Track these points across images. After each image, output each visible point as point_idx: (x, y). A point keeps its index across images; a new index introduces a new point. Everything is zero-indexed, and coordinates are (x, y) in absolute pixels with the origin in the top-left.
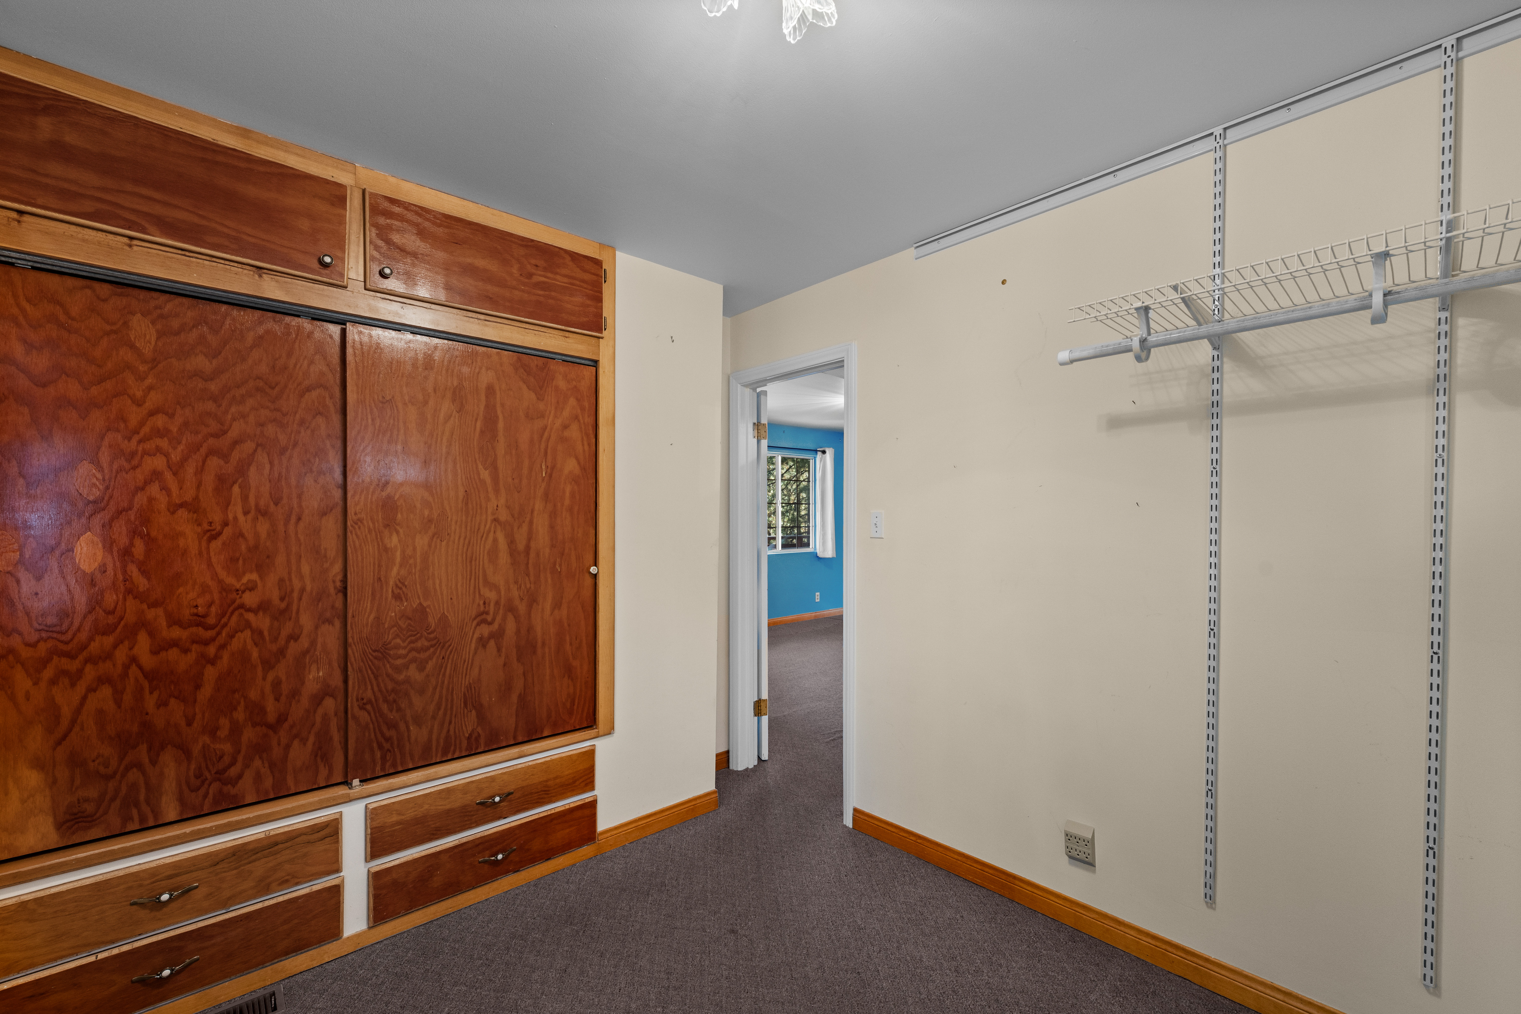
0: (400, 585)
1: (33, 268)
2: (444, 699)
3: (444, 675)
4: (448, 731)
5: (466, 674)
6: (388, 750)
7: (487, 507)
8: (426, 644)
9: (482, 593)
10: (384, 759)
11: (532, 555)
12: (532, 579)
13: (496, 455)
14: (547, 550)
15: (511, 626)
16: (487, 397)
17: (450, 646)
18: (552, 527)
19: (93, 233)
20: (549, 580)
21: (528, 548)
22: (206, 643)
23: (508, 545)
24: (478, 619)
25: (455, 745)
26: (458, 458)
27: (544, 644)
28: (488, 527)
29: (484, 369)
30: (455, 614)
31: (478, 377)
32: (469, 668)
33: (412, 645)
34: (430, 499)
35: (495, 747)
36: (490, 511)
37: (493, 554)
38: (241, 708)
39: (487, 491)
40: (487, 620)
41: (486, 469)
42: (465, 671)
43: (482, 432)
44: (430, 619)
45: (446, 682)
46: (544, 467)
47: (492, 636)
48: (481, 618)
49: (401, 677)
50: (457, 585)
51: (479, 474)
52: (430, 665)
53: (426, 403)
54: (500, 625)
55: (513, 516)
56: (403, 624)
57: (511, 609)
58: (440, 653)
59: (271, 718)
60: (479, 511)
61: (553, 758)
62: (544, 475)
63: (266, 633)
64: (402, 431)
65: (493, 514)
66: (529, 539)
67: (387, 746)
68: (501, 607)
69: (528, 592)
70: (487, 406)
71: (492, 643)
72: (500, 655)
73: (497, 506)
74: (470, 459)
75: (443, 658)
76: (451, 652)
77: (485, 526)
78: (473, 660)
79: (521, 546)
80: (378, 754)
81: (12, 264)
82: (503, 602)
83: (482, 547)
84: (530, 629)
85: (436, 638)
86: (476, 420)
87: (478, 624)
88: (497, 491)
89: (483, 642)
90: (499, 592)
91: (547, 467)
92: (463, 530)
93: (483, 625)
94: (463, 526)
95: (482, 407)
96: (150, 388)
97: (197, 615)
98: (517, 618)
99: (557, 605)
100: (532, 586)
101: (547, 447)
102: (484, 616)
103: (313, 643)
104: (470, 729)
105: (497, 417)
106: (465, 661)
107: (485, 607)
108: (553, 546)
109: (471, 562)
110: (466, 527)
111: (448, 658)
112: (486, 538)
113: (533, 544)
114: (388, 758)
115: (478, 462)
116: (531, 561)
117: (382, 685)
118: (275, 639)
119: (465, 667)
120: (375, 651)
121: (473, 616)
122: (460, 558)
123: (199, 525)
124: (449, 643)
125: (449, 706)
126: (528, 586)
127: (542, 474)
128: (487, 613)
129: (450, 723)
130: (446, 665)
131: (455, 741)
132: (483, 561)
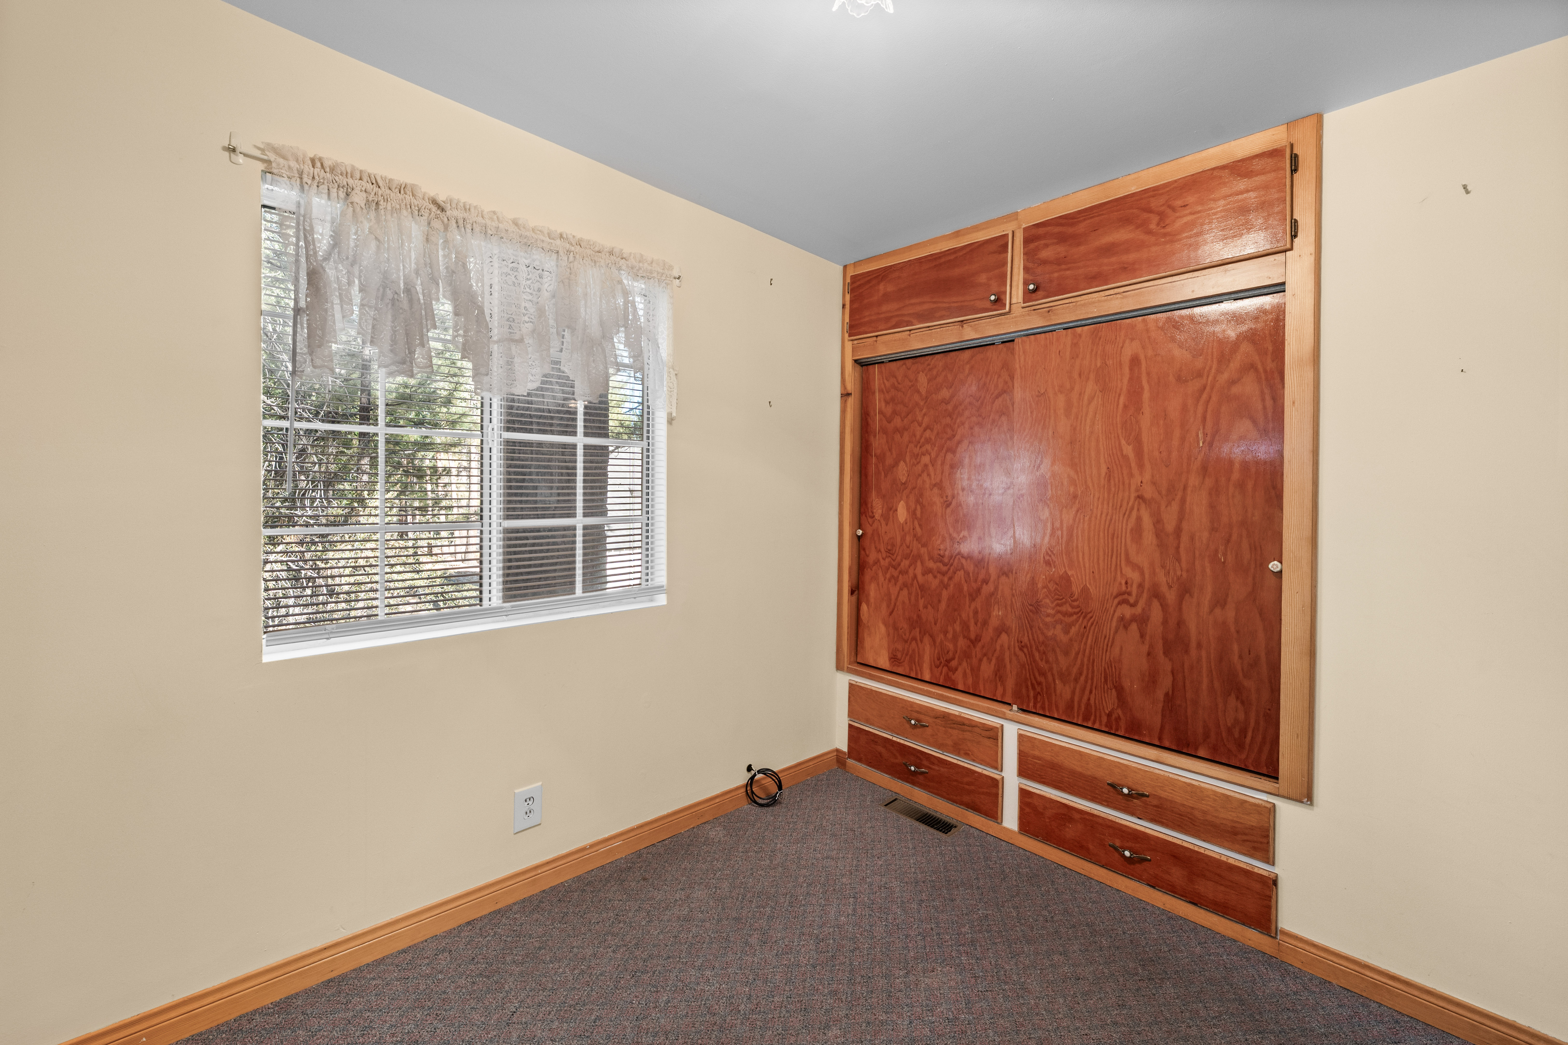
0: (1050, 553)
1: (890, 361)
2: (1085, 667)
3: (1086, 644)
4: (1089, 699)
5: (1107, 650)
6: (1039, 693)
7: (1130, 484)
8: (1070, 610)
9: (1124, 572)
10: (1035, 698)
11: (1185, 538)
12: (1184, 565)
13: (1140, 428)
14: (1206, 535)
15: (1156, 614)
16: (1131, 370)
17: (1091, 617)
18: (1212, 507)
19: (900, 334)
20: (1208, 570)
21: (1178, 531)
22: (944, 574)
23: (1154, 524)
24: (1120, 598)
25: (1095, 716)
26: (1100, 435)
27: (1199, 646)
28: (1130, 504)
29: (1127, 341)
30: (1096, 588)
31: (1121, 351)
32: (1110, 645)
33: (1059, 608)
34: (1076, 477)
35: (1136, 737)
36: (1133, 488)
37: (1137, 531)
38: (958, 623)
39: (1130, 467)
40: (1128, 601)
41: (1129, 444)
42: (1105, 647)
43: (1125, 407)
44: (1074, 588)
45: (1087, 651)
46: (1201, 435)
47: (1134, 619)
48: (1123, 598)
49: (1050, 634)
50: (1098, 559)
51: (1121, 450)
52: (1074, 630)
53: (1072, 389)
54: (1143, 609)
55: (1160, 493)
56: (1052, 586)
57: (1156, 594)
58: (1082, 622)
59: (973, 636)
60: (1121, 487)
61: (1203, 785)
62: (1201, 445)
63: (971, 574)
64: (1053, 418)
65: (1137, 490)
66: (1181, 520)
67: (1038, 689)
68: (1145, 591)
69: (1178, 579)
70: (1131, 379)
71: (1134, 627)
72: (1143, 642)
73: (1142, 482)
74: (1113, 436)
75: (1085, 627)
76: (1092, 624)
77: (1128, 503)
78: (1113, 639)
79: (1170, 526)
80: (1032, 694)
81: (883, 362)
82: (1147, 585)
83: (1124, 525)
84: (1180, 623)
85: (1078, 607)
86: (1120, 395)
87: (1119, 603)
88: (1141, 466)
89: (1124, 624)
90: (1142, 574)
91: (1205, 435)
92: (1105, 506)
93: (1125, 606)
94: (1105, 502)
95: (1126, 381)
96: (925, 415)
97: (939, 555)
98: (1164, 606)
99: (1220, 602)
100: (1185, 575)
101: (1206, 411)
102: (1126, 596)
103: (996, 588)
104: (1110, 707)
105: (1142, 388)
106: (1105, 637)
107: (1127, 587)
108: (1213, 529)
109: (1113, 539)
110: (1108, 504)
111: (1090, 629)
112: (1129, 516)
113: (1185, 526)
114: (1039, 700)
115: (1121, 437)
116: (1182, 546)
117: (1035, 636)
118: (976, 581)
119: (1106, 643)
120: (1031, 605)
121: (1114, 594)
122: (1102, 534)
123: (942, 497)
124: (1090, 615)
125: (1090, 676)
126: (1179, 573)
127: (1198, 444)
128: (1129, 594)
129: (1091, 692)
130: (1088, 635)
131: (1095, 712)
132: (1126, 540)
